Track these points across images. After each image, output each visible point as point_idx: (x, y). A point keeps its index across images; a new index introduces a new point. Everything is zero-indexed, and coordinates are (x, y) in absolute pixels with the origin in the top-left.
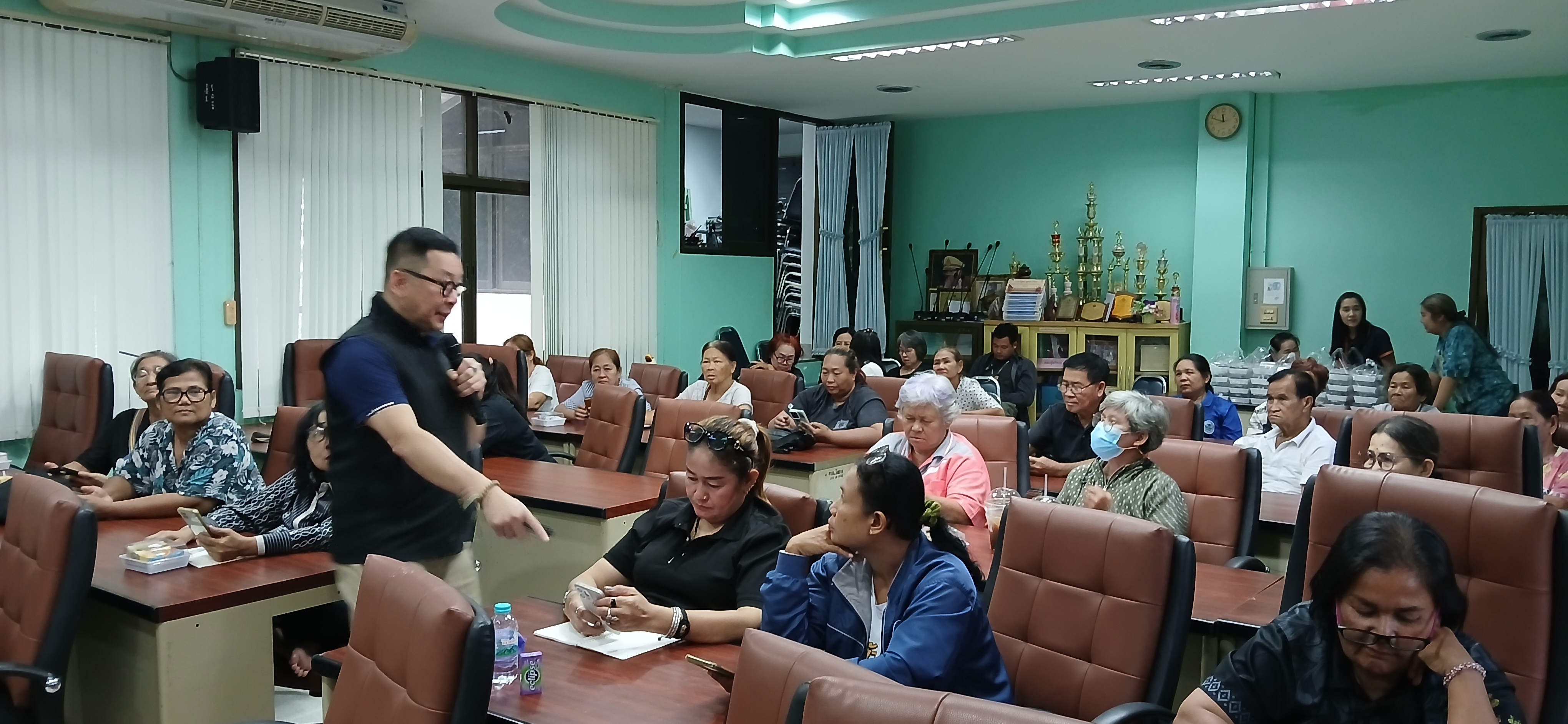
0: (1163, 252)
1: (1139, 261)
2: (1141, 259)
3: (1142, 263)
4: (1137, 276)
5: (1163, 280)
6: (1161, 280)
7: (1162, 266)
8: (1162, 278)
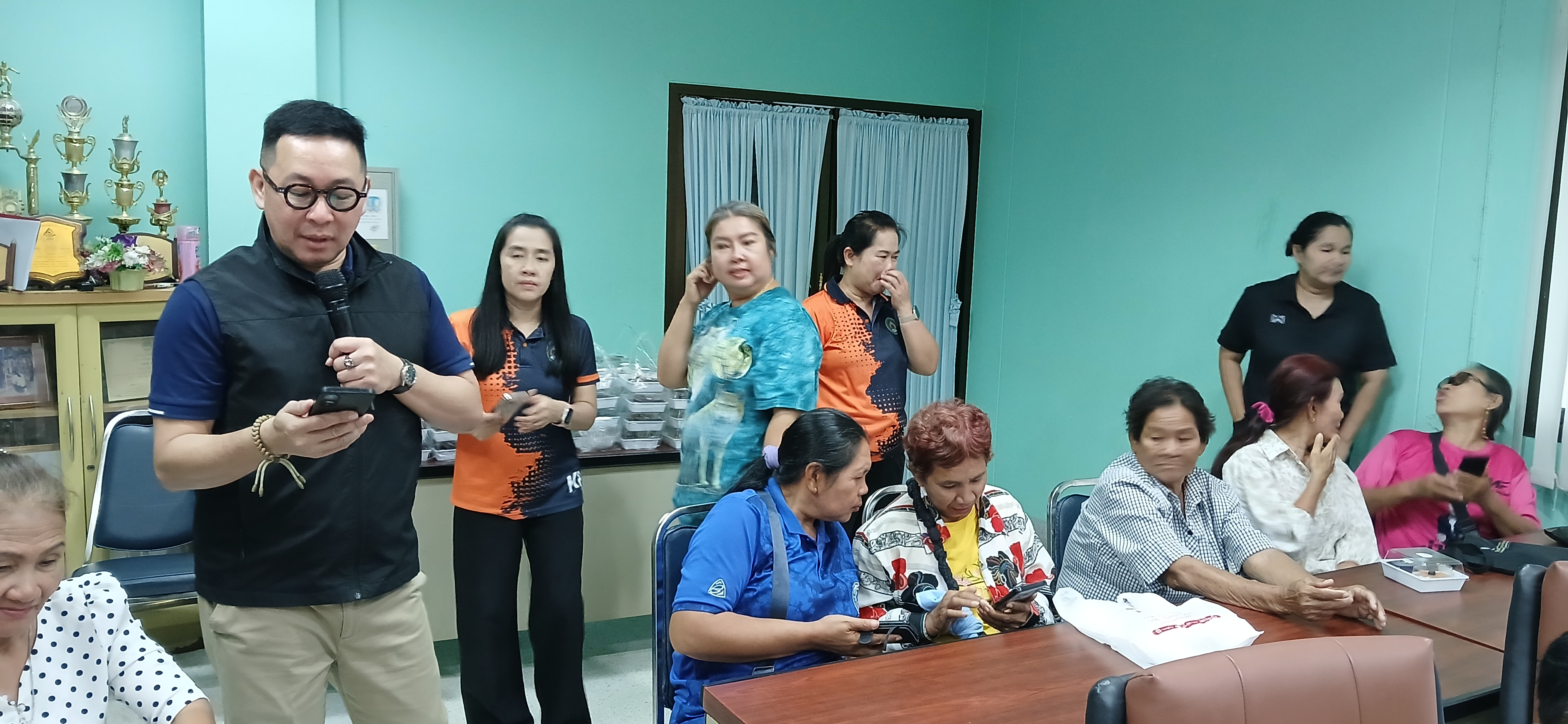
0: (126, 119)
1: (71, 140)
2: (76, 137)
3: (77, 145)
4: (68, 177)
5: (131, 186)
6: (122, 186)
7: (126, 153)
8: (125, 183)
